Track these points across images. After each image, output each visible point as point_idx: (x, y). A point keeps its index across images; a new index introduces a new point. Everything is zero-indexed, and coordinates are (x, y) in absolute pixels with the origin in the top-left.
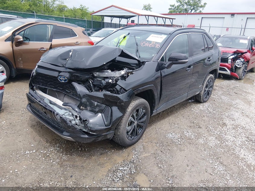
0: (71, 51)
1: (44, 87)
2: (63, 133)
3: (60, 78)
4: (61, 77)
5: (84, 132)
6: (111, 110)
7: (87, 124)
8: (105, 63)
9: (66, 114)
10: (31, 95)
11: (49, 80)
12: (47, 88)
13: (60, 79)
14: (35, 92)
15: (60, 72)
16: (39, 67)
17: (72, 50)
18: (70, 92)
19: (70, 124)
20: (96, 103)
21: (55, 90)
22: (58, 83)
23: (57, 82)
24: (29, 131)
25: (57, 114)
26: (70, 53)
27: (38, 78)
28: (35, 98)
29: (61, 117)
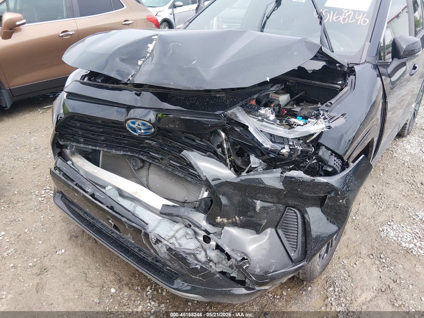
0: (153, 40)
1: (90, 147)
2: (173, 284)
3: (131, 125)
4: (134, 123)
5: (233, 279)
6: (303, 218)
7: (247, 267)
8: (268, 79)
9: (178, 235)
10: (64, 175)
11: (101, 130)
12: (98, 148)
13: (131, 128)
14: (69, 162)
15: (129, 108)
16: (71, 95)
17: (156, 37)
18: (161, 159)
19: (196, 264)
20: (259, 204)
21: (122, 153)
22: (125, 136)
23: (125, 134)
24: (69, 255)
25: (158, 241)
26: (149, 45)
27: (71, 126)
28: (76, 185)
29: (170, 248)
